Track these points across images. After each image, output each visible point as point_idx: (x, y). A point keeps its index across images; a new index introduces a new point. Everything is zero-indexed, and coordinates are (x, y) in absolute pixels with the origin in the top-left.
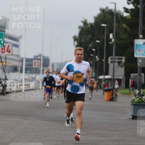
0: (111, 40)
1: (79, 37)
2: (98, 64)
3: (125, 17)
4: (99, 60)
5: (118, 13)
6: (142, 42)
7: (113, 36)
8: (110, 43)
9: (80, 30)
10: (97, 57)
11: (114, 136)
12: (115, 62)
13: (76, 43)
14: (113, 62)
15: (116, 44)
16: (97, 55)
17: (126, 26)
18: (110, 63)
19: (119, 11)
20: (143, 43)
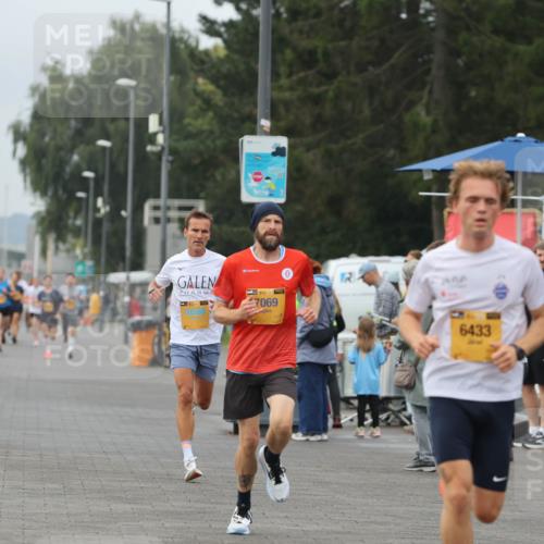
0: (152, 139)
1: (31, 125)
2: (106, 227)
3: (206, 52)
4: (107, 214)
5: (177, 35)
6: (272, 144)
7: (161, 123)
8: (149, 148)
9: (36, 99)
10: (100, 202)
11: (168, 499)
12: (169, 220)
13: (22, 150)
14: (162, 221)
15: (173, 152)
16: (102, 195)
17: (210, 87)
18: (150, 223)
19: (183, 31)
20: (274, 150)
